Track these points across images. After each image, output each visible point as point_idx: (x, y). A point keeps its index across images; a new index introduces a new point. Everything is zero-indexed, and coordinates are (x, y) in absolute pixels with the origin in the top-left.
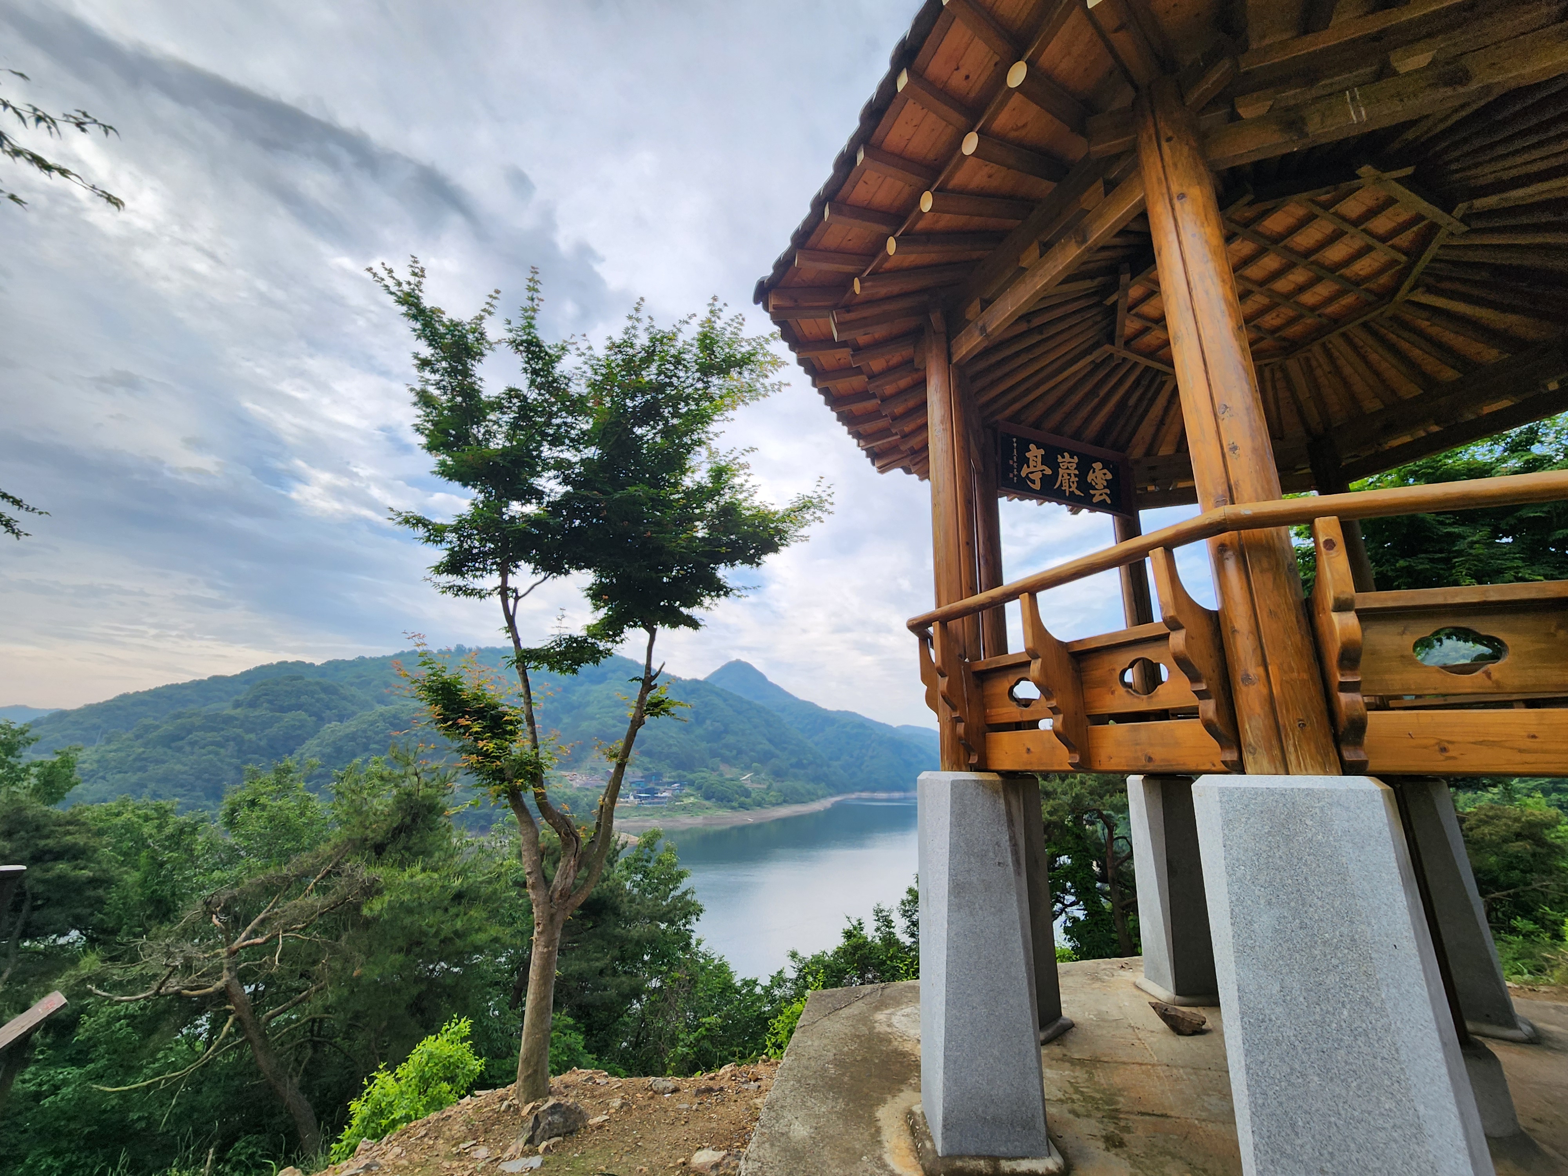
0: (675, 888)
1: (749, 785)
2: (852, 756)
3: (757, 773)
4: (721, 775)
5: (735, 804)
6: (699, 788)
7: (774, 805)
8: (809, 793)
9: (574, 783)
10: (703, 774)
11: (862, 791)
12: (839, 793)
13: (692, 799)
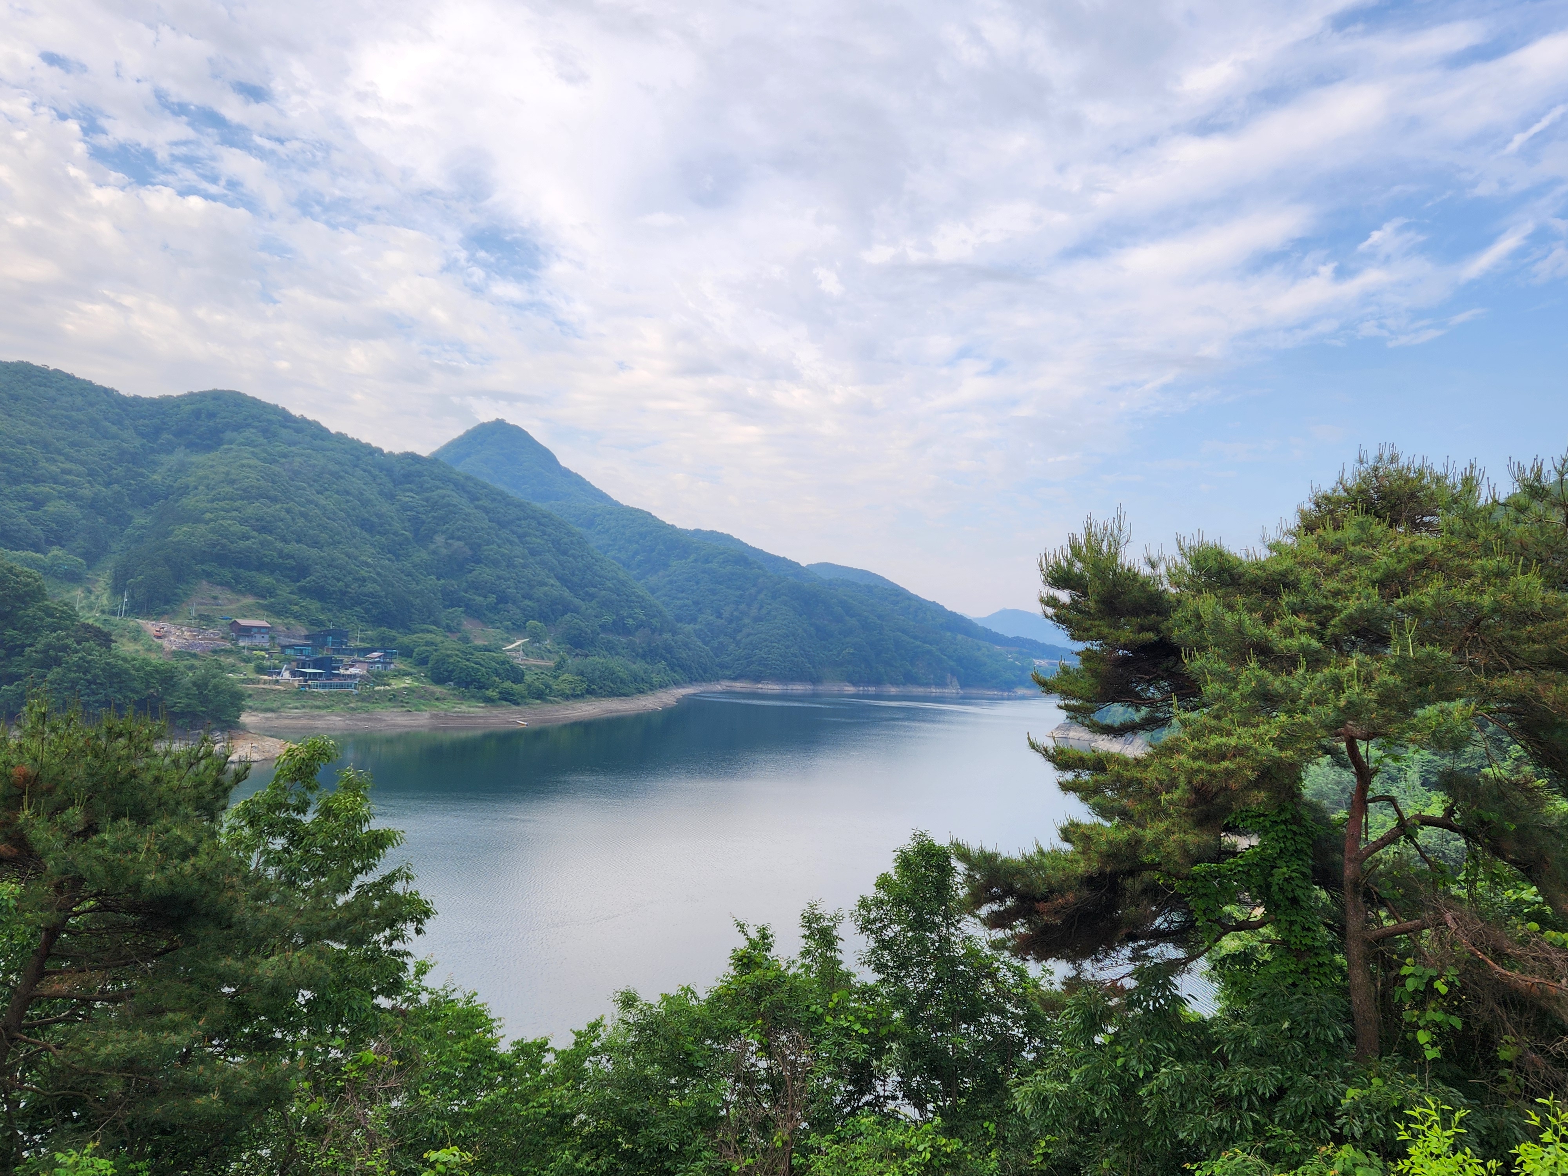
0: (366, 868)
1: (519, 660)
2: (720, 616)
3: (536, 637)
4: (466, 640)
5: (490, 693)
6: (423, 662)
7: (567, 698)
8: (635, 678)
9: (165, 643)
10: (429, 637)
11: (735, 679)
12: (692, 680)
13: (408, 682)
